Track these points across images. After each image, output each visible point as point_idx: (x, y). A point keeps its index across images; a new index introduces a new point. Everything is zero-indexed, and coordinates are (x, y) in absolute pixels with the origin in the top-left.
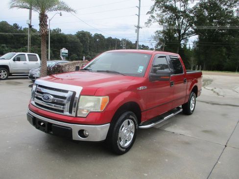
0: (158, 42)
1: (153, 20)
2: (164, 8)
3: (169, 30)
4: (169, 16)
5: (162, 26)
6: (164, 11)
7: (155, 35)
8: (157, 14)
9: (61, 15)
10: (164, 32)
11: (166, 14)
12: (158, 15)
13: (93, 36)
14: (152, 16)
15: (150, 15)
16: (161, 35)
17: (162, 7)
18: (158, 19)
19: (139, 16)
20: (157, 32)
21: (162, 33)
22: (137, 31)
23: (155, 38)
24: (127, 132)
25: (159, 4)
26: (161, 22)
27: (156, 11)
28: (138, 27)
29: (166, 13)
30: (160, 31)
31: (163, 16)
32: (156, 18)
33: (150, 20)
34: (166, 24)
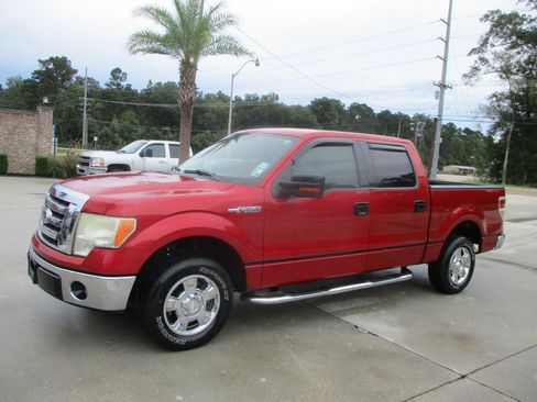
0: (497, 120)
1: (484, 68)
2: (514, 38)
3: (526, 91)
4: (526, 57)
5: (507, 82)
6: (514, 46)
7: (488, 104)
8: (495, 54)
9: (257, 65)
10: (512, 96)
11: (519, 53)
12: (497, 56)
13: (346, 108)
14: (483, 60)
15: (476, 57)
16: (506, 104)
17: (510, 37)
18: (498, 65)
19: (445, 60)
20: (495, 95)
21: (507, 98)
22: (440, 96)
23: (489, 111)
24: (192, 303)
25: (501, 29)
26: (506, 72)
27: (493, 46)
28: (443, 86)
29: (519, 49)
30: (502, 94)
31: (511, 57)
32: (491, 62)
33: (476, 69)
34: (519, 77)
